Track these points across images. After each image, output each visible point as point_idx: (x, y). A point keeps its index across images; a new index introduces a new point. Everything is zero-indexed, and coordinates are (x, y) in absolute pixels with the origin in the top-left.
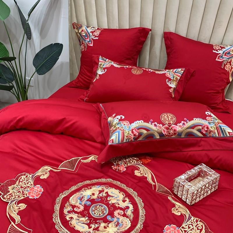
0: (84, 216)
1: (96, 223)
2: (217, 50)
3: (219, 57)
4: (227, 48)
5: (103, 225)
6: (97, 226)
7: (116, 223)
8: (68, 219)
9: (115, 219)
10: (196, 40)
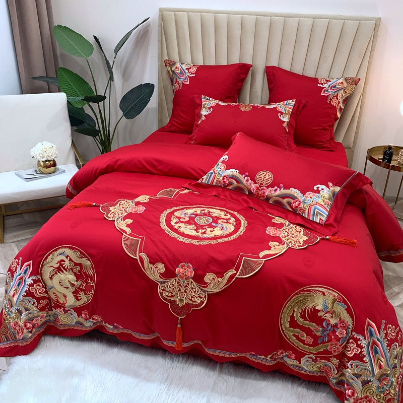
0: (190, 224)
1: (203, 229)
2: (322, 84)
3: (325, 91)
4: (333, 81)
5: (209, 230)
6: (203, 231)
7: (221, 228)
8: (176, 228)
9: (220, 225)
10: (301, 74)
